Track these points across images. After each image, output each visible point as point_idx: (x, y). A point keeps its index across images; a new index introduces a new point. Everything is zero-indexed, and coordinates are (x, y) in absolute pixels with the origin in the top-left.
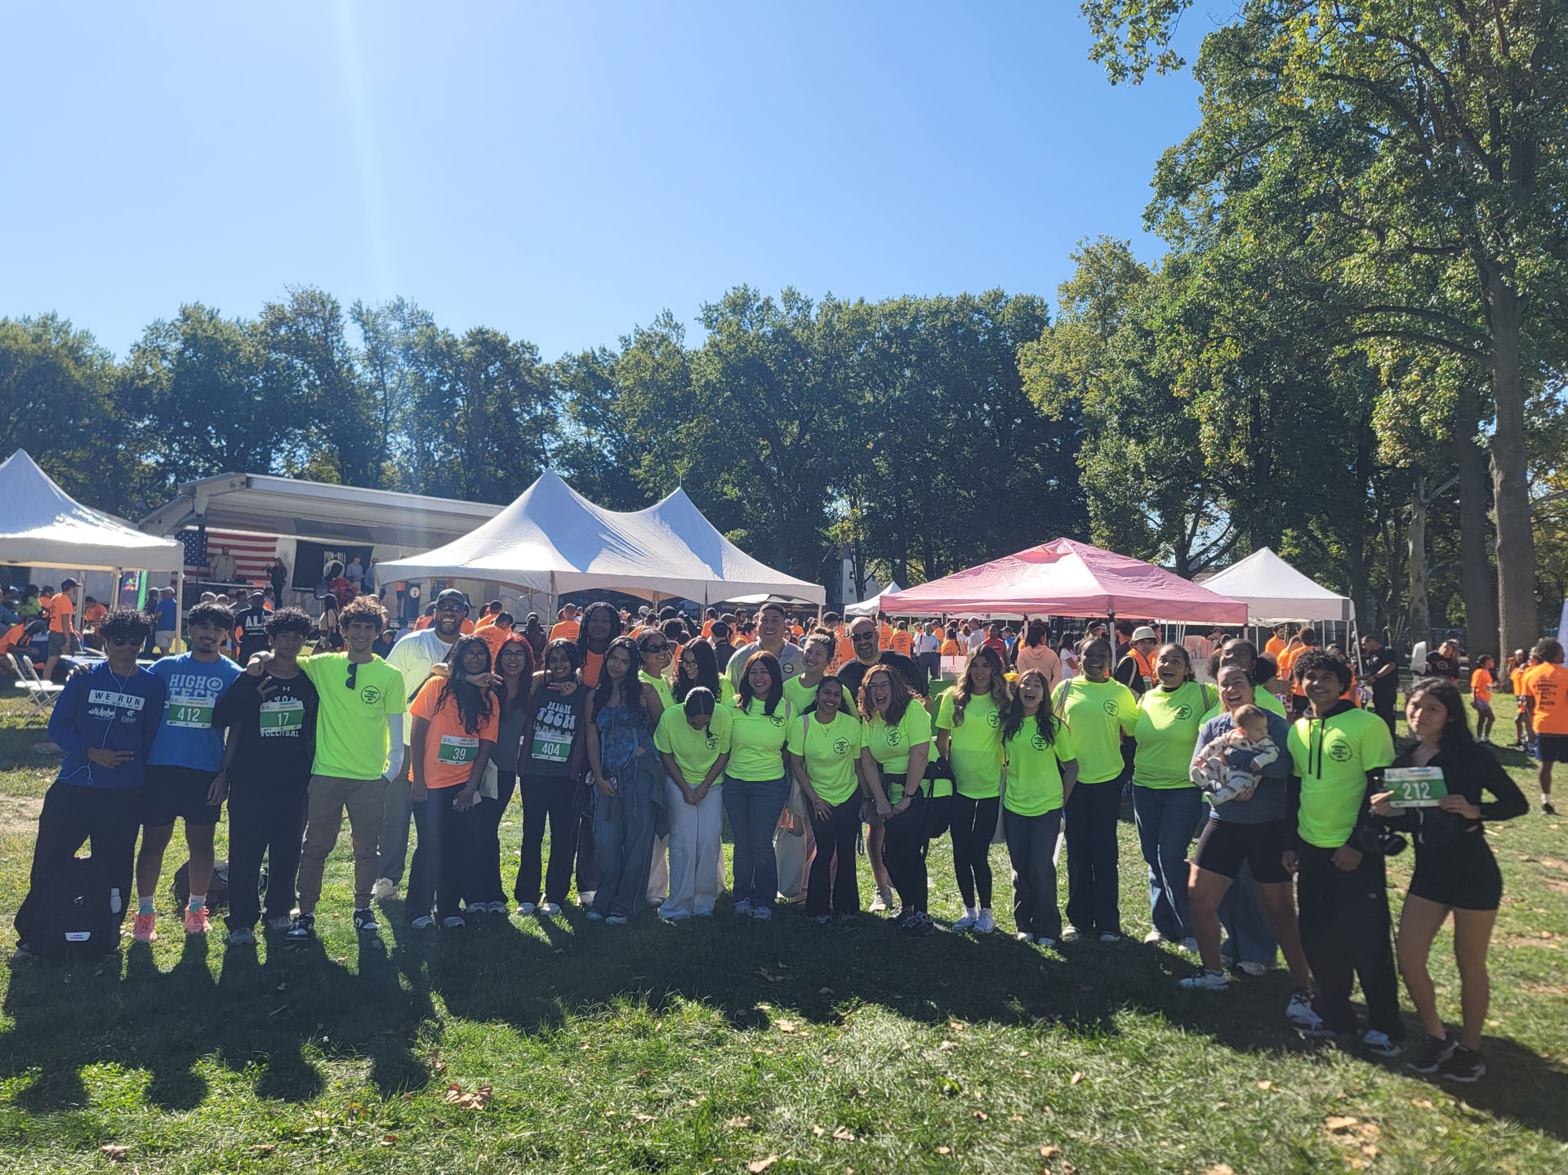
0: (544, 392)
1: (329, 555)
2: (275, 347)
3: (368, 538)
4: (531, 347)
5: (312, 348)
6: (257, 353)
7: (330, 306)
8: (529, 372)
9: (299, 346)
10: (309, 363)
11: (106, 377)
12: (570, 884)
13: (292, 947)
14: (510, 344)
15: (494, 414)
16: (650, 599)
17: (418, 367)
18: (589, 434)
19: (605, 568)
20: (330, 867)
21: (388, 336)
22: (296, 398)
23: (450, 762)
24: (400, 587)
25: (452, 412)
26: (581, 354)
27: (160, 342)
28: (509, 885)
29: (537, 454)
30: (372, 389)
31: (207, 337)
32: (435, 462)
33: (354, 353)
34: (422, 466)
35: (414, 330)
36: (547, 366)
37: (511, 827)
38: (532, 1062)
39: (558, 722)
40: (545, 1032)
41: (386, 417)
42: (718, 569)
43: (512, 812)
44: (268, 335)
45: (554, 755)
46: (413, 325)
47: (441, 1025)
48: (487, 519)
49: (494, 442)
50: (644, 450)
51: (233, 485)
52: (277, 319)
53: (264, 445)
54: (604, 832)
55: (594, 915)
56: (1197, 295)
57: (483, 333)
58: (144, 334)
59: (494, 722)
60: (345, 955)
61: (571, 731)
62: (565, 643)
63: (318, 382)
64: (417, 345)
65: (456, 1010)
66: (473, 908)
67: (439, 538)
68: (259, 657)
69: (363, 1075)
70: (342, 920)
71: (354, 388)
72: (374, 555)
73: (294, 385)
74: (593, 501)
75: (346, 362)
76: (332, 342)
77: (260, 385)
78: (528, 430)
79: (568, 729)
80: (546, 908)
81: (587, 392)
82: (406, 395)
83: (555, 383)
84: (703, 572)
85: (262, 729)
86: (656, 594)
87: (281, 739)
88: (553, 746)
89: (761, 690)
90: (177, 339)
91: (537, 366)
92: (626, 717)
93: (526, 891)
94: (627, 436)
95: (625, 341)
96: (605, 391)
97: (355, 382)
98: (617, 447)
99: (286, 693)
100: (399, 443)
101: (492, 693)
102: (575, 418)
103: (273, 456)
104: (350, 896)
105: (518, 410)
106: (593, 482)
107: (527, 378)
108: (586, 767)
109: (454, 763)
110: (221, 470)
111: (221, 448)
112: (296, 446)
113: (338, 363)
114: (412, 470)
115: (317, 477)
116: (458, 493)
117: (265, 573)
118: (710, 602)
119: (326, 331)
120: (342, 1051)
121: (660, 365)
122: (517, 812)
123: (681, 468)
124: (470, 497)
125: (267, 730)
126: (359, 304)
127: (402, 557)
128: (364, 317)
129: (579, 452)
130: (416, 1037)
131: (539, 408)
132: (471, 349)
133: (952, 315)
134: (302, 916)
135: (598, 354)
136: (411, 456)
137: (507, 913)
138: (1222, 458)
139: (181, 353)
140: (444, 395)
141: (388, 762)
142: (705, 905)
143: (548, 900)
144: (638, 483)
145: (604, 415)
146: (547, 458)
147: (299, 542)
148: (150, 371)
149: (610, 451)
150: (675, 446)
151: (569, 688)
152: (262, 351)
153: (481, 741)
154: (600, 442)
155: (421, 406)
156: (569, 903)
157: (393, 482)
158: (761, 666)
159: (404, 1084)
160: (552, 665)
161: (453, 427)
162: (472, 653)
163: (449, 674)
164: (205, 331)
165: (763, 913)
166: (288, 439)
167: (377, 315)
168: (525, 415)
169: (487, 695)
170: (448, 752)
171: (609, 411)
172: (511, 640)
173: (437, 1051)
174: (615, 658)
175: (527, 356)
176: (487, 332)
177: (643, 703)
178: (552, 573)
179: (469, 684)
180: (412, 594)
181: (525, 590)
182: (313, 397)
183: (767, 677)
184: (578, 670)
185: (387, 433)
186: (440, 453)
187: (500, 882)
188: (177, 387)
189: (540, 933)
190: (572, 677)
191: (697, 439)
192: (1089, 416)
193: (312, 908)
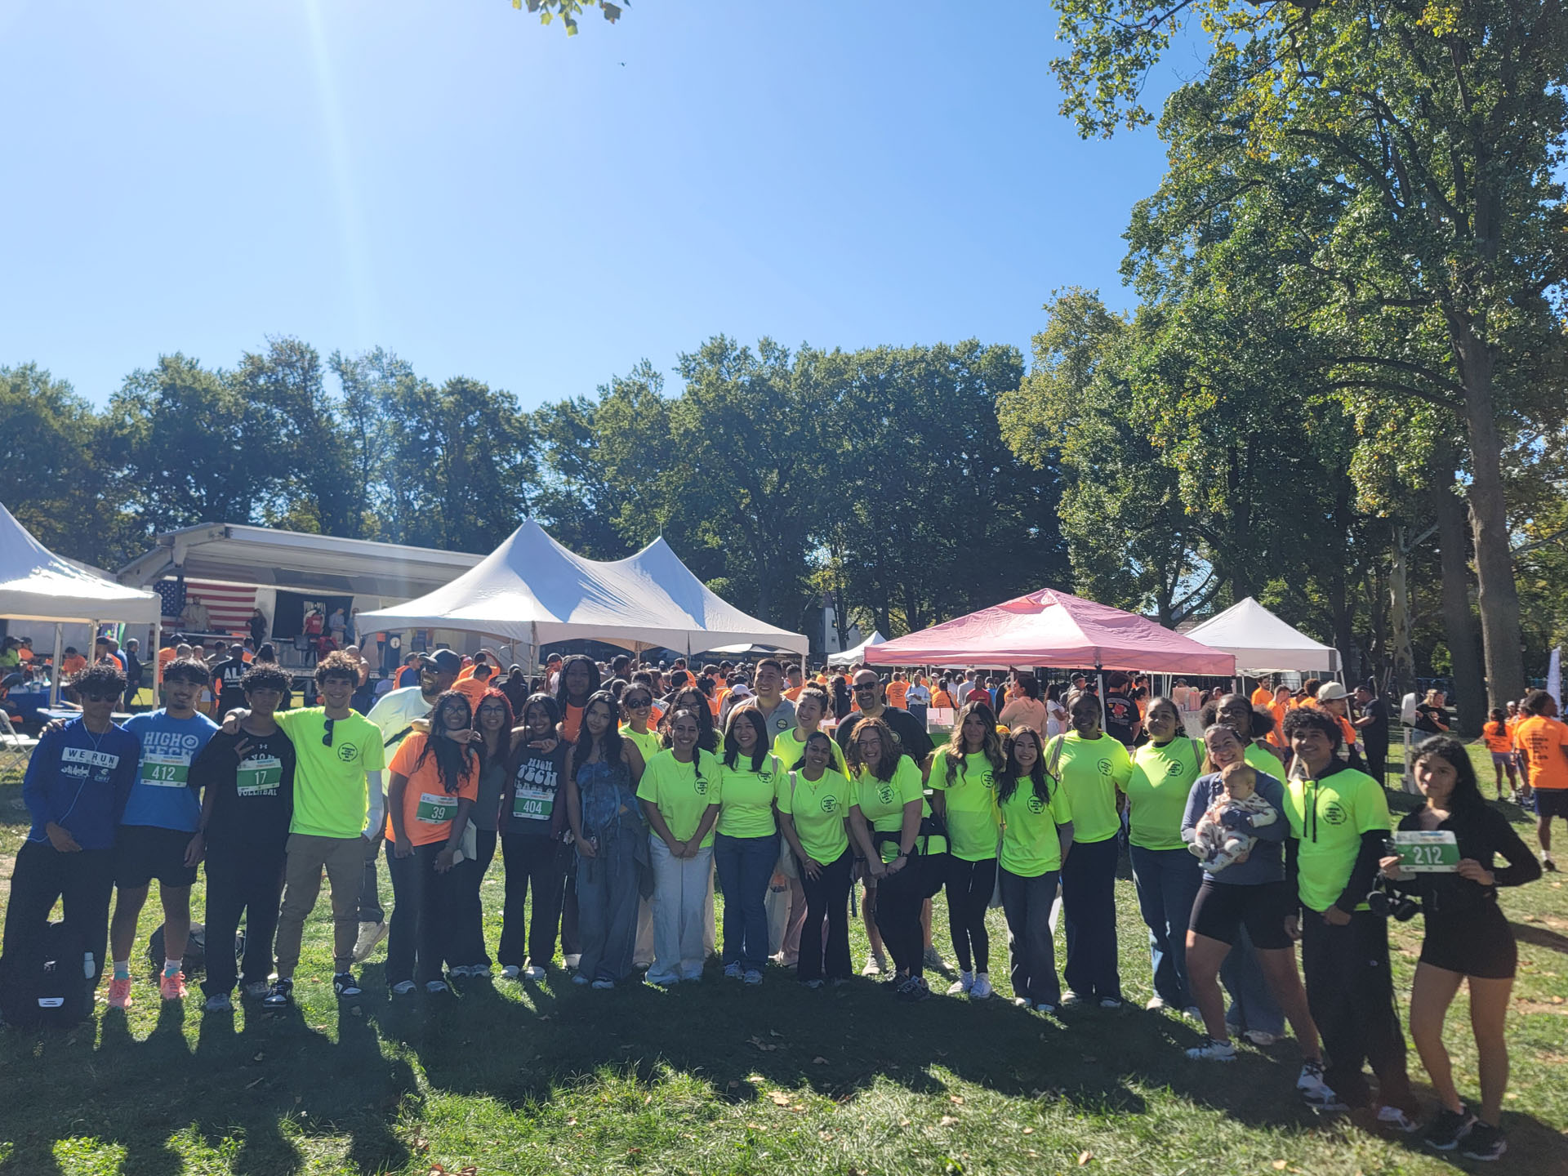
0: (523, 440)
1: (308, 605)
2: (254, 397)
3: (348, 588)
4: (510, 397)
5: (292, 397)
6: (236, 404)
7: (308, 356)
8: (508, 421)
9: (279, 396)
10: (288, 412)
11: (85, 426)
12: (554, 946)
13: (269, 1014)
14: (489, 394)
15: (474, 463)
16: (633, 649)
17: (397, 417)
18: (569, 483)
19: (586, 618)
20: (309, 929)
21: (367, 385)
22: (275, 447)
23: (429, 821)
24: (382, 638)
25: (431, 462)
26: (559, 403)
27: (142, 393)
28: (492, 947)
29: (517, 503)
30: (352, 438)
31: (186, 387)
32: (415, 511)
33: (333, 403)
34: (402, 515)
35: (393, 380)
36: (527, 416)
37: (493, 886)
38: (517, 1139)
39: (539, 779)
40: (530, 1106)
41: (365, 466)
42: (700, 619)
43: (494, 870)
44: (247, 385)
45: (536, 813)
46: (392, 375)
47: (423, 1097)
48: (468, 568)
49: (474, 491)
50: (624, 499)
51: (211, 535)
52: (256, 368)
53: (244, 495)
54: (588, 894)
55: (580, 980)
56: (1173, 344)
57: (462, 383)
58: (125, 383)
59: (474, 780)
60: (324, 1022)
61: (553, 788)
62: (543, 698)
63: (297, 432)
64: (396, 395)
65: (439, 1083)
66: (456, 972)
67: (420, 588)
68: (234, 714)
69: (342, 1152)
70: (322, 985)
71: (333, 438)
72: (353, 606)
73: (274, 434)
74: (574, 550)
75: (326, 411)
76: (312, 392)
77: (239, 435)
78: (509, 478)
79: (550, 786)
80: (531, 971)
81: (566, 441)
82: (386, 444)
83: (535, 432)
84: (686, 622)
85: (239, 789)
86: (638, 644)
87: (260, 798)
88: (534, 803)
89: (746, 745)
90: (156, 389)
91: (517, 415)
92: (606, 773)
93: (510, 954)
94: (606, 485)
95: (603, 390)
96: (584, 440)
97: (334, 431)
98: (596, 496)
99: (263, 751)
100: (379, 493)
101: (472, 751)
102: (555, 467)
103: (253, 505)
104: (329, 959)
105: (497, 459)
106: (573, 531)
107: (506, 427)
108: (566, 825)
109: (433, 822)
110: (201, 520)
111: (200, 498)
112: (276, 495)
113: (318, 412)
114: (391, 519)
115: (296, 527)
116: (439, 542)
117: (243, 624)
118: (693, 653)
119: (305, 381)
120: (318, 1128)
121: (638, 414)
122: (500, 870)
123: (661, 517)
124: (450, 546)
125: (245, 790)
126: (337, 354)
127: (384, 607)
128: (343, 367)
129: (559, 500)
130: (397, 1112)
131: (519, 457)
132: (452, 399)
133: (928, 364)
134: (280, 982)
135: (576, 403)
136: (391, 505)
137: (491, 977)
138: (1201, 507)
139: (160, 403)
140: (424, 444)
141: (368, 820)
142: (693, 970)
143: (532, 963)
144: (619, 532)
145: (584, 464)
146: (527, 507)
147: (279, 593)
148: (129, 420)
149: (590, 500)
150: (657, 495)
151: (549, 745)
152: (241, 401)
153: (460, 799)
154: (579, 490)
155: (401, 454)
156: (554, 966)
157: (373, 531)
158: (745, 720)
159: (385, 1163)
160: (532, 721)
161: (433, 476)
162: (452, 707)
163: (429, 730)
164: (183, 381)
165: (754, 977)
166: (268, 488)
167: (356, 365)
168: (505, 464)
169: (468, 754)
170: (427, 810)
171: (588, 459)
172: (490, 695)
173: (419, 1127)
174: (595, 713)
175: (506, 405)
176: (467, 382)
177: (624, 758)
178: (533, 624)
179: (449, 739)
180: (393, 644)
181: (507, 640)
182: (292, 446)
183: (752, 731)
184: (558, 726)
185: (367, 483)
186: (421, 503)
187: (483, 944)
188: (156, 437)
189: (524, 998)
190: (552, 733)
191: (677, 488)
192: (1067, 466)
193: (291, 974)
